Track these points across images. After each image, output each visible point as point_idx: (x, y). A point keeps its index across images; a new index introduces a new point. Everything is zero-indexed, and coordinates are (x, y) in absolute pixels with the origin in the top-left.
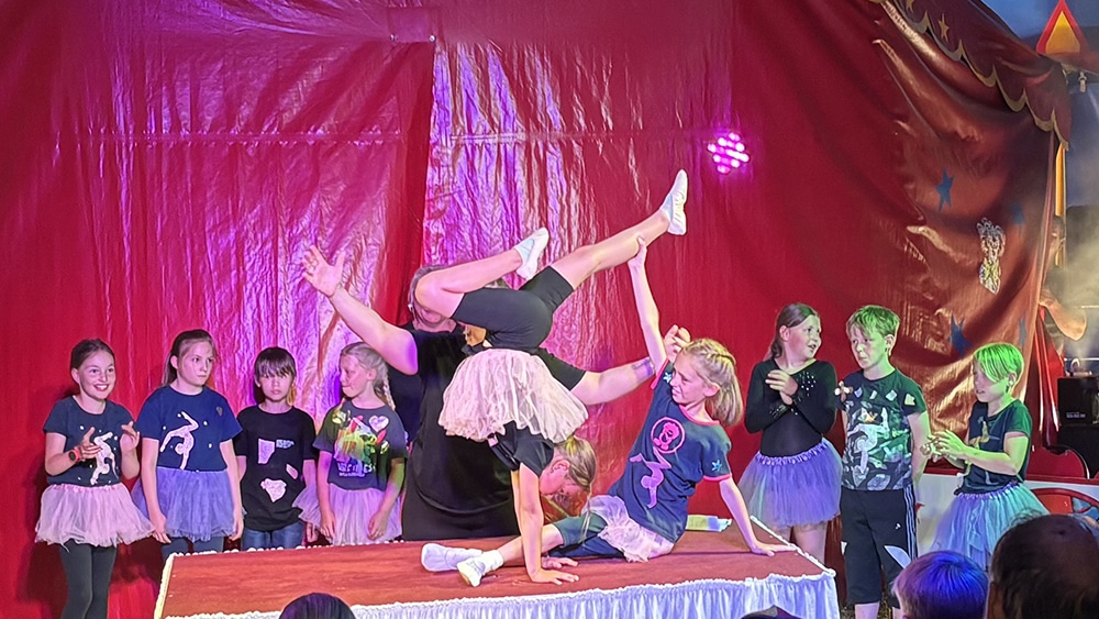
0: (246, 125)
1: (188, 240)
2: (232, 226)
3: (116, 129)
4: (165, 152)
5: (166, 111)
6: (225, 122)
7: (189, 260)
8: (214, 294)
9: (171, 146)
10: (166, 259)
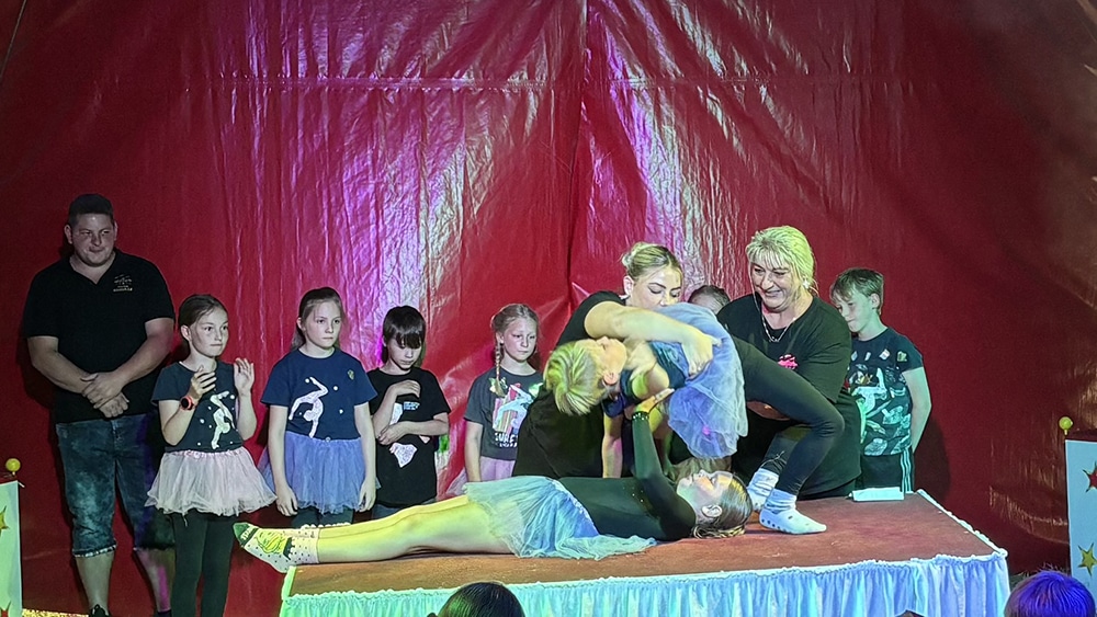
0: (388, 69)
1: (325, 193)
2: (370, 177)
3: (250, 72)
4: (301, 98)
5: (302, 54)
6: (364, 67)
7: (326, 211)
8: (351, 249)
9: (307, 91)
10: (301, 211)
